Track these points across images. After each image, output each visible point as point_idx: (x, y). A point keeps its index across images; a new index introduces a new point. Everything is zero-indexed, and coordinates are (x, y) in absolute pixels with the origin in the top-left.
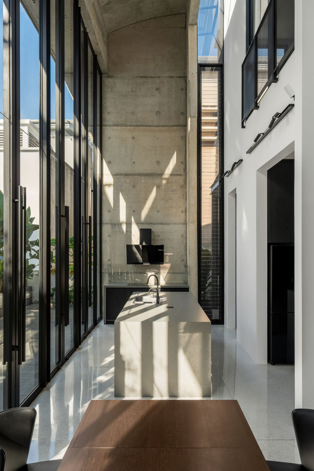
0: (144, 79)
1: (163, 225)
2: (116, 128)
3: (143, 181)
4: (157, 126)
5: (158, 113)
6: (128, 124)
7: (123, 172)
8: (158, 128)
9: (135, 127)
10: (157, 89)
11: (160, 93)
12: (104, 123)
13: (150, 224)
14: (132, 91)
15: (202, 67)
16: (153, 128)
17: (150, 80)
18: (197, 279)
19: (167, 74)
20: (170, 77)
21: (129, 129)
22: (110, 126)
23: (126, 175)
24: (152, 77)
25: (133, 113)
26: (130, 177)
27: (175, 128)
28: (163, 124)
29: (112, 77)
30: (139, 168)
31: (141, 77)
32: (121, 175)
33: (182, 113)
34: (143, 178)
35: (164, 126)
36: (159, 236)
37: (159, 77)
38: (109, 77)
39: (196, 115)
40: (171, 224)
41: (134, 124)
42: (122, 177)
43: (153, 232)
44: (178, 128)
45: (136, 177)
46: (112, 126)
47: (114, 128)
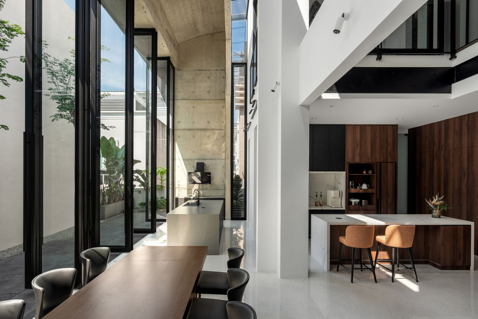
0: (200, 72)
1: (211, 160)
2: (183, 101)
3: (199, 133)
4: (208, 100)
5: (209, 92)
6: (191, 99)
7: (187, 128)
8: (209, 101)
9: (194, 101)
10: (208, 77)
11: (210, 80)
12: (175, 98)
13: (204, 159)
14: (193, 79)
15: (234, 65)
16: (206, 101)
17: (204, 72)
18: (230, 193)
19: (214, 68)
20: (217, 70)
21: (191, 102)
22: (180, 100)
23: (189, 130)
24: (205, 70)
25: (194, 92)
26: (191, 131)
27: (219, 101)
28: (212, 99)
29: (181, 70)
30: (197, 126)
31: (198, 70)
32: (186, 129)
33: (223, 92)
34: (199, 131)
35: (212, 100)
36: (209, 167)
37: (209, 70)
38: (179, 70)
39: (230, 94)
40: (216, 159)
41: (194, 98)
42: (186, 131)
43: (205, 165)
44: (221, 101)
45: (195, 131)
46: (181, 100)
47: (182, 101)
